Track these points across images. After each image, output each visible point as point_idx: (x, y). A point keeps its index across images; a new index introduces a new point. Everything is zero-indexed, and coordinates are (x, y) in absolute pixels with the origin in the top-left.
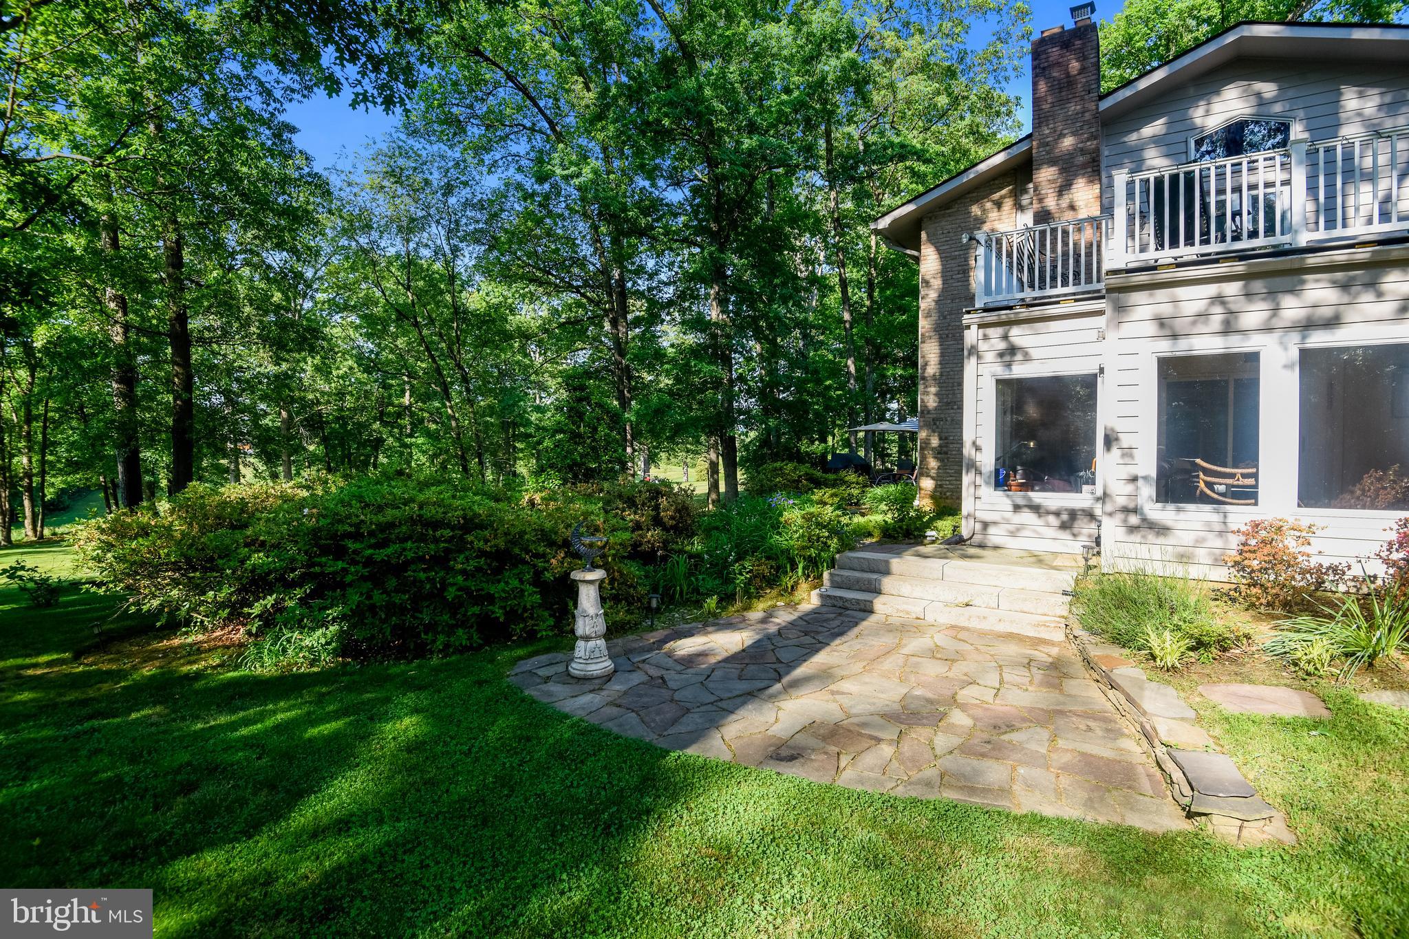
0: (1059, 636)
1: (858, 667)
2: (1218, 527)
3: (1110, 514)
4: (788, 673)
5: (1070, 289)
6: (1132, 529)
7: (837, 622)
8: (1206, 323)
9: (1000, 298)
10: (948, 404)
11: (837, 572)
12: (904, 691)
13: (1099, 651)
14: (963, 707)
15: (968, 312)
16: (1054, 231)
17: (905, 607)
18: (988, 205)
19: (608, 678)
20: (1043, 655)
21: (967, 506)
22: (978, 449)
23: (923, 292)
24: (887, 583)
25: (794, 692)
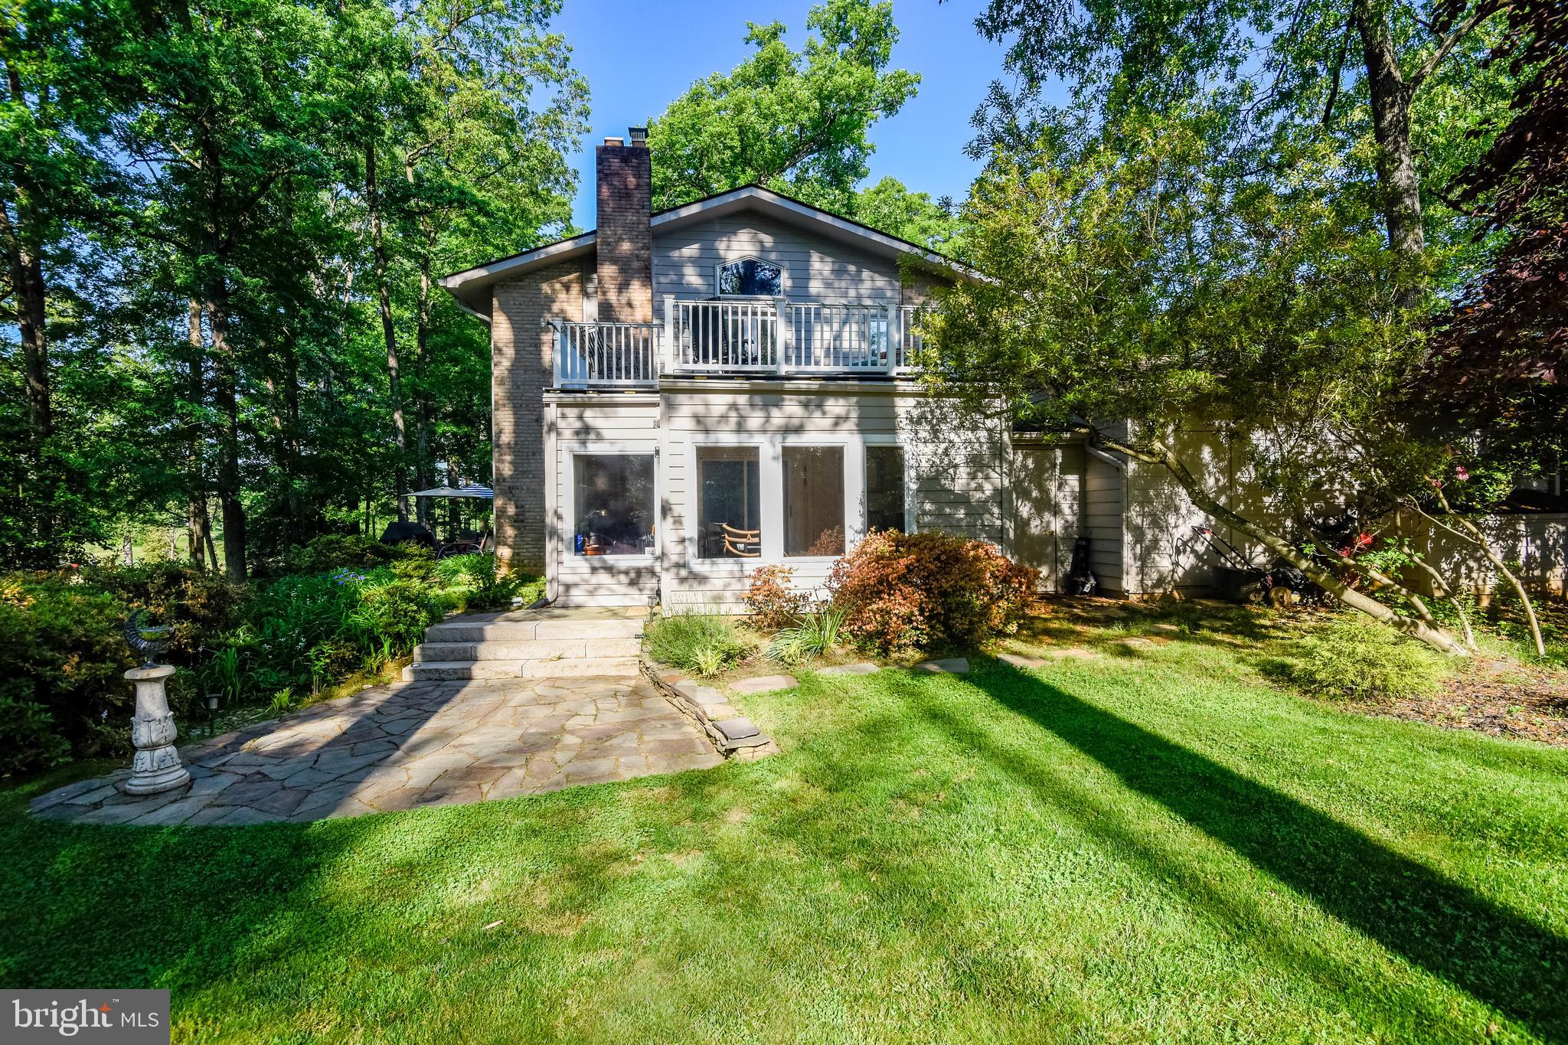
0: (634, 671)
1: (473, 723)
2: (737, 575)
3: (667, 570)
4: (404, 742)
5: (631, 382)
6: (683, 580)
7: (437, 693)
8: (727, 422)
9: (575, 381)
10: (523, 472)
11: (427, 646)
12: (520, 732)
13: (664, 673)
14: (572, 732)
15: (548, 391)
16: (618, 330)
17: (503, 668)
18: (558, 286)
19: (188, 787)
20: (625, 687)
21: (550, 571)
22: (560, 517)
23: (495, 358)
24: (483, 650)
25: (418, 754)
